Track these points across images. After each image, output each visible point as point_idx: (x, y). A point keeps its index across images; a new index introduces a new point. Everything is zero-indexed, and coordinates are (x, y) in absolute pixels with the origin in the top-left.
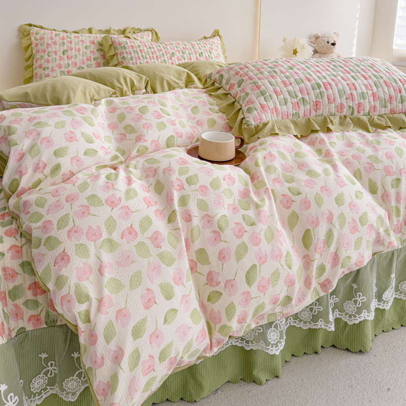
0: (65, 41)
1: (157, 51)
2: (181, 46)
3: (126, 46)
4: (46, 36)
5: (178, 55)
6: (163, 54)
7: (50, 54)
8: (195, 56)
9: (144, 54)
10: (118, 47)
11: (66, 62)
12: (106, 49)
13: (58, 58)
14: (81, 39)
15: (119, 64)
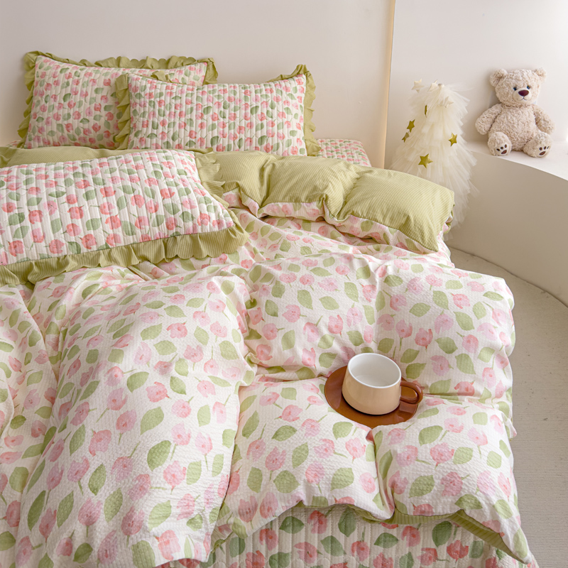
0: (71, 80)
1: (184, 104)
3: (143, 94)
4: (48, 72)
7: (48, 99)
8: (243, 112)
9: (163, 108)
10: (133, 93)
11: (66, 112)
12: (120, 95)
13: (57, 105)
14: (92, 78)
15: (130, 119)
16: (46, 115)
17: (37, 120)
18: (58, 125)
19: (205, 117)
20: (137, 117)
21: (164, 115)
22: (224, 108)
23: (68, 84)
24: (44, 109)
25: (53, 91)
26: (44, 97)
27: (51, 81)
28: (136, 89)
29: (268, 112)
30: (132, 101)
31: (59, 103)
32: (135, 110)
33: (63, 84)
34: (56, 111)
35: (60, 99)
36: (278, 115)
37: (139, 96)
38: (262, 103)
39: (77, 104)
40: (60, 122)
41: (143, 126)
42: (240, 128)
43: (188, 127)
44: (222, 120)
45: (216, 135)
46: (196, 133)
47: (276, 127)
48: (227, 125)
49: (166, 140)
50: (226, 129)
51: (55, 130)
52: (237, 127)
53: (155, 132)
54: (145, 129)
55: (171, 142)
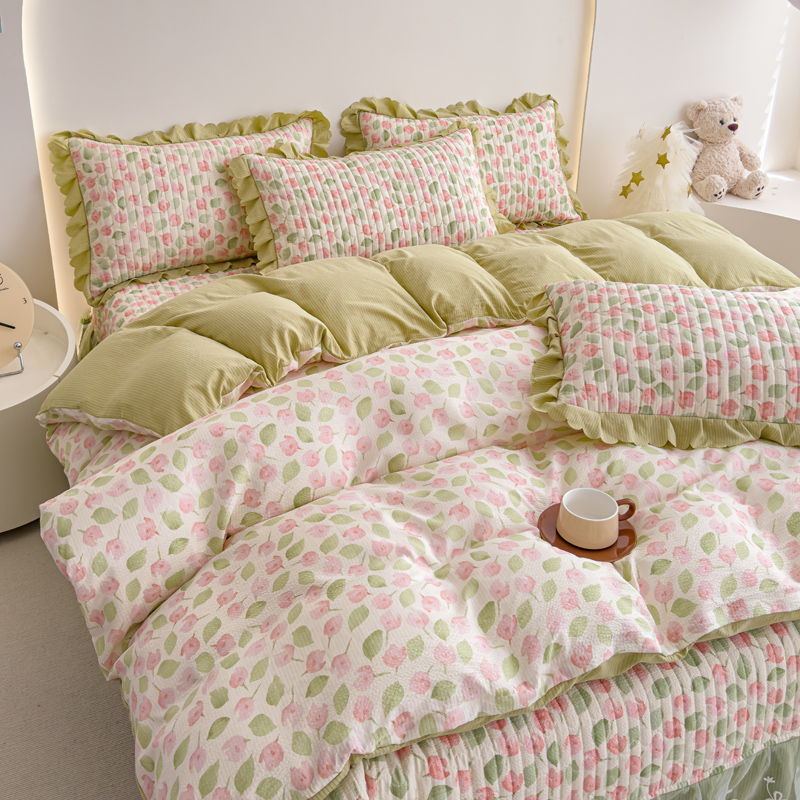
0: (150, 170)
1: (343, 189)
2: (391, 170)
3: (280, 180)
4: (108, 163)
5: (387, 194)
6: (355, 195)
7: (124, 203)
8: (421, 192)
9: (316, 198)
10: (264, 182)
11: (159, 218)
12: (239, 186)
13: (140, 209)
14: (180, 162)
15: (268, 219)
16: (127, 227)
17: (114, 237)
18: (150, 238)
19: (376, 204)
20: (284, 214)
21: (322, 209)
22: (395, 189)
23: (148, 176)
24: (122, 221)
25: (128, 190)
26: (116, 200)
27: (119, 176)
28: (267, 177)
29: (450, 188)
30: (266, 193)
31: (144, 207)
32: (276, 205)
33: (140, 178)
34: (142, 218)
35: (144, 200)
36: (463, 191)
37: (277, 185)
38: (439, 178)
39: (172, 204)
40: (152, 234)
41: (297, 226)
42: (423, 214)
43: (359, 220)
44: (397, 205)
45: (395, 227)
46: (371, 228)
47: (464, 207)
48: (406, 212)
49: (335, 242)
50: (406, 217)
51: (146, 246)
52: (419, 214)
53: (318, 232)
54: (302, 230)
55: (342, 242)
